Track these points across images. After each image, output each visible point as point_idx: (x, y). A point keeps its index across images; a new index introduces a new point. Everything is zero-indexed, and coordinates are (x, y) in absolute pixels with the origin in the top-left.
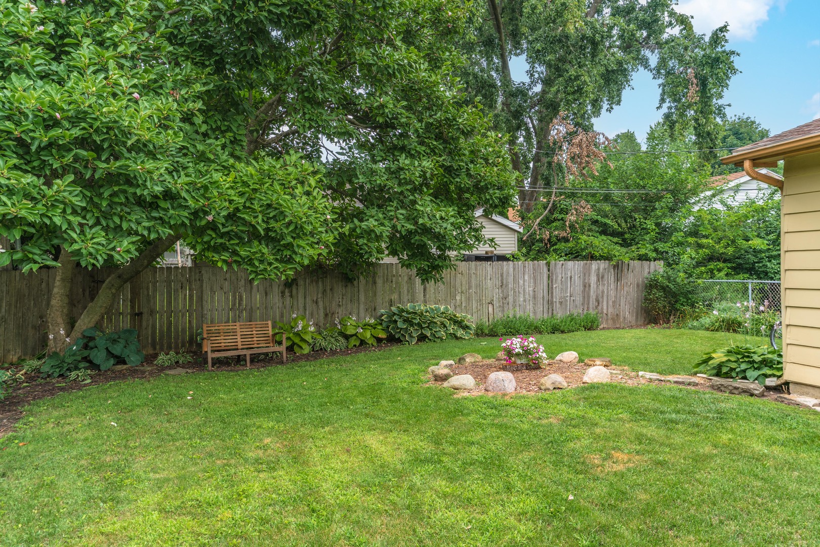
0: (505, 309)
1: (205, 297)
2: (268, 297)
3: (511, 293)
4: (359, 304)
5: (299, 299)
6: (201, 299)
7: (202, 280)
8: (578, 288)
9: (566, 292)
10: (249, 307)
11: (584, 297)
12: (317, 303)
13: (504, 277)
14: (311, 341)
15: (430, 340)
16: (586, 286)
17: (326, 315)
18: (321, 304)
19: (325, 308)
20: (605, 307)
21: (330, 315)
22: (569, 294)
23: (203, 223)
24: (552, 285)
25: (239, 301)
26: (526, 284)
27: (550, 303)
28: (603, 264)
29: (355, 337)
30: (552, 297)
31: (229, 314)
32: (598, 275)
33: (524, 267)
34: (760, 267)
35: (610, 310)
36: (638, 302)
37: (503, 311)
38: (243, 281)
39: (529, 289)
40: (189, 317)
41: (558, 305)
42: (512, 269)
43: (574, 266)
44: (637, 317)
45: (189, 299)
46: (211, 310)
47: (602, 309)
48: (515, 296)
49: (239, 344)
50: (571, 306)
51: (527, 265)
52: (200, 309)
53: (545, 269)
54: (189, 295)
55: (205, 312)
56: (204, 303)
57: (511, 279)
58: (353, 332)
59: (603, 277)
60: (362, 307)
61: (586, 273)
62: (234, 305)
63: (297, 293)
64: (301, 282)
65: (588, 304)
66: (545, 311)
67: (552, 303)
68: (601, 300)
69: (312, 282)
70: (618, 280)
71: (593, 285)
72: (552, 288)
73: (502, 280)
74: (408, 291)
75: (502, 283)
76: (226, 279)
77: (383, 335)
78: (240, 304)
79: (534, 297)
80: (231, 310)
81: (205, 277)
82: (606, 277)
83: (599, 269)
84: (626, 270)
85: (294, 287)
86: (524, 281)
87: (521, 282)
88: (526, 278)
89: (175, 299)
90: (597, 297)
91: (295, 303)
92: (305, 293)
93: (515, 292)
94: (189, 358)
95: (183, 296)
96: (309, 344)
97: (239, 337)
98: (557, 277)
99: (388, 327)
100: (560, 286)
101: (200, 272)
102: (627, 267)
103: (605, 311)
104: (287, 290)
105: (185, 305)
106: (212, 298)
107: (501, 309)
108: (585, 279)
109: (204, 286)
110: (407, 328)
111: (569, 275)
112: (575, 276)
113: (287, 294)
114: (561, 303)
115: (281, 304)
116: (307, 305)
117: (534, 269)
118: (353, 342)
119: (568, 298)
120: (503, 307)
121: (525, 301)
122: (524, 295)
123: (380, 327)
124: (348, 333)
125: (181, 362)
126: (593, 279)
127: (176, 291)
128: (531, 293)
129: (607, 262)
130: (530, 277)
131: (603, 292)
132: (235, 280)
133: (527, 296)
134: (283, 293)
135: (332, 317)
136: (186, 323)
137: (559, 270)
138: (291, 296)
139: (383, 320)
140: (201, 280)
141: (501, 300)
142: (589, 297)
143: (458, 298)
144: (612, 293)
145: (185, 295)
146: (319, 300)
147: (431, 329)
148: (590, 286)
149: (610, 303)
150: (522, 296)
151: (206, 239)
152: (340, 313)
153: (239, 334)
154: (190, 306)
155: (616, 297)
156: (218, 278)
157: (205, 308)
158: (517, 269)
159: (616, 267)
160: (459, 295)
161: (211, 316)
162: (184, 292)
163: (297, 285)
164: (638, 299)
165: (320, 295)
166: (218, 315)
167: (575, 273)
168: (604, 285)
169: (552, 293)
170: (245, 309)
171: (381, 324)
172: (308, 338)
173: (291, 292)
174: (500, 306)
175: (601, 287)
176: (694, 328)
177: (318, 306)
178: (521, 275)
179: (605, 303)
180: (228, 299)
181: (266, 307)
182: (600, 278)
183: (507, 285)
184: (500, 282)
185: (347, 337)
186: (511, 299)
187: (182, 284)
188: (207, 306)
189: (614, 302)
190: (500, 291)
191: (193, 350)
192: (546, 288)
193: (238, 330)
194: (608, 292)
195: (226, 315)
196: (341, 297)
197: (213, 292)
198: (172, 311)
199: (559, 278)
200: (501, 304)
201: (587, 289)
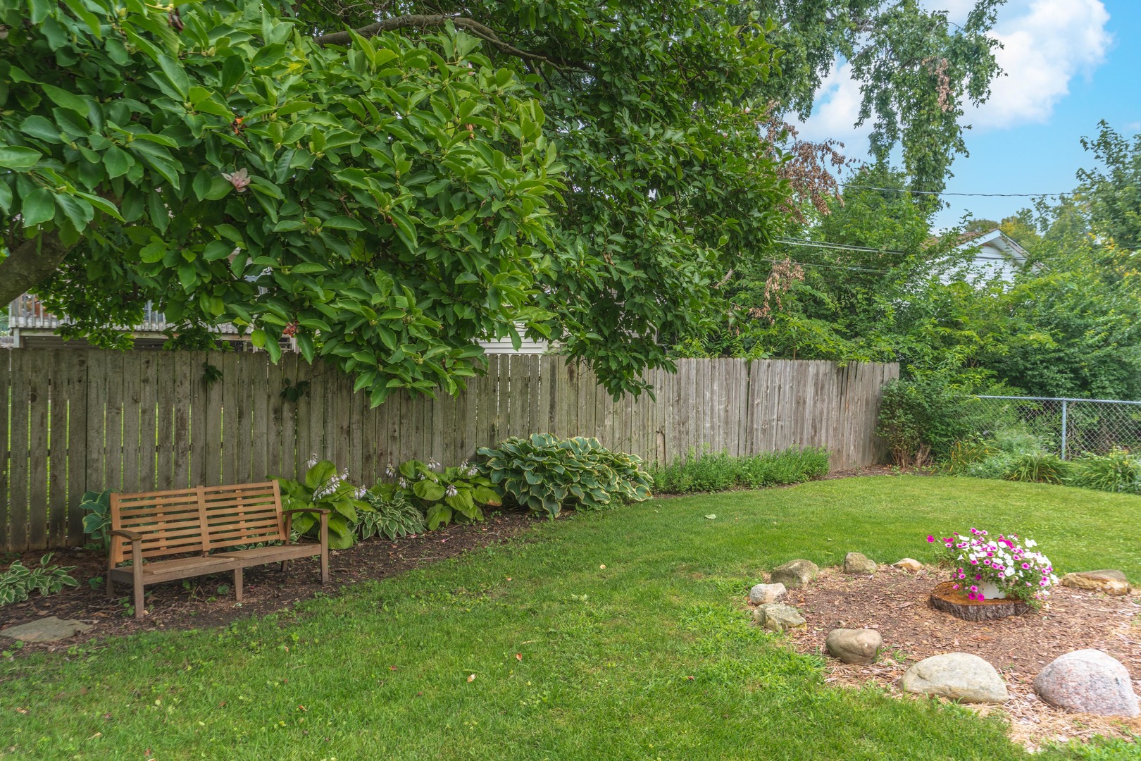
0: (683, 443)
1: (94, 421)
2: (245, 421)
3: (692, 414)
4: (432, 434)
5: (313, 423)
6: (83, 424)
7: (88, 383)
8: (788, 406)
9: (772, 413)
10: (201, 443)
11: (796, 421)
12: (348, 432)
13: (683, 385)
14: (355, 519)
15: (585, 507)
16: (800, 402)
17: (367, 458)
18: (357, 435)
19: (365, 445)
20: (823, 439)
21: (375, 459)
22: (775, 417)
23: (216, 192)
24: (753, 401)
25: (178, 430)
26: (716, 398)
27: (749, 431)
28: (823, 366)
29: (439, 506)
30: (752, 422)
31: (152, 459)
32: (816, 384)
33: (713, 368)
34: (1034, 376)
35: (830, 443)
36: (866, 430)
37: (680, 445)
38: (187, 384)
39: (719, 408)
40: (53, 467)
41: (760, 435)
42: (694, 372)
43: (785, 368)
44: (864, 455)
45: (54, 424)
46: (109, 452)
47: (820, 440)
48: (698, 419)
49: (206, 539)
50: (779, 436)
51: (717, 365)
52: (82, 448)
53: (744, 372)
54: (54, 416)
55: (95, 456)
56: (92, 434)
57: (692, 390)
58: (439, 495)
59: (822, 388)
60: (438, 440)
61: (800, 379)
62: (165, 437)
63: (309, 413)
64: (317, 390)
65: (802, 433)
66: (741, 445)
67: (752, 432)
68: (818, 426)
69: (340, 388)
70: (842, 392)
71: (809, 402)
72: (753, 405)
73: (679, 389)
74: (523, 410)
75: (679, 395)
76: (146, 381)
77: (494, 500)
78: (179, 437)
79: (727, 423)
80: (157, 449)
81: (95, 374)
82: (827, 386)
83: (817, 374)
84: (853, 377)
85: (302, 401)
86: (712, 393)
87: (708, 394)
88: (716, 387)
89: (15, 425)
90: (814, 421)
91: (304, 434)
92: (325, 412)
93: (698, 412)
94: (65, 576)
95: (38, 419)
96: (351, 525)
97: (203, 522)
98: (760, 387)
99: (502, 483)
100: (764, 402)
101: (82, 363)
102: (854, 372)
103: (823, 445)
104: (286, 407)
105: (41, 440)
106: (112, 422)
107: (676, 442)
108: (798, 391)
109: (93, 395)
110: (542, 486)
111: (777, 385)
112: (785, 385)
113: (287, 414)
114: (764, 431)
115: (273, 437)
116: (329, 438)
117: (728, 373)
118: (439, 517)
119: (774, 423)
120: (680, 439)
121: (712, 428)
122: (712, 418)
123: (486, 483)
124: (428, 497)
125: (44, 591)
126: (810, 390)
127: (19, 406)
128: (722, 413)
129: (829, 362)
130: (720, 386)
131: (821, 413)
132: (170, 384)
133: (716, 420)
134: (278, 412)
135: (378, 462)
136: (43, 482)
137: (763, 375)
138: (296, 421)
139: (490, 468)
140: (84, 382)
141: (677, 426)
142: (803, 420)
143: (608, 422)
144: (834, 414)
145: (44, 416)
146: (354, 426)
147: (584, 486)
148: (805, 402)
149: (831, 432)
150: (708, 419)
151: (211, 254)
152: (396, 453)
153: (203, 514)
154: (54, 442)
155: (838, 421)
156: (127, 376)
157: (94, 446)
158: (702, 372)
159: (840, 371)
160: (610, 416)
161: (108, 463)
162: (40, 409)
163: (308, 395)
164: (866, 423)
165: (356, 417)
166: (126, 461)
167: (785, 380)
168: (823, 401)
169: (752, 414)
170: (191, 448)
171: (487, 477)
172: (349, 511)
173: (295, 410)
174: (675, 437)
175: (819, 405)
176: (979, 474)
177: (351, 440)
178: (708, 382)
179: (824, 431)
180: (151, 425)
181: (239, 444)
182: (819, 388)
183: (686, 401)
184: (675, 394)
185: (423, 506)
186: (691, 425)
187: (34, 389)
188: (99, 440)
189: (835, 429)
190: (676, 410)
191: (62, 544)
192: (743, 406)
193: (202, 505)
194: (828, 413)
195: (147, 461)
196: (397, 420)
197: (113, 407)
198: (8, 455)
199: (764, 389)
200: (677, 434)
201: (801, 408)
